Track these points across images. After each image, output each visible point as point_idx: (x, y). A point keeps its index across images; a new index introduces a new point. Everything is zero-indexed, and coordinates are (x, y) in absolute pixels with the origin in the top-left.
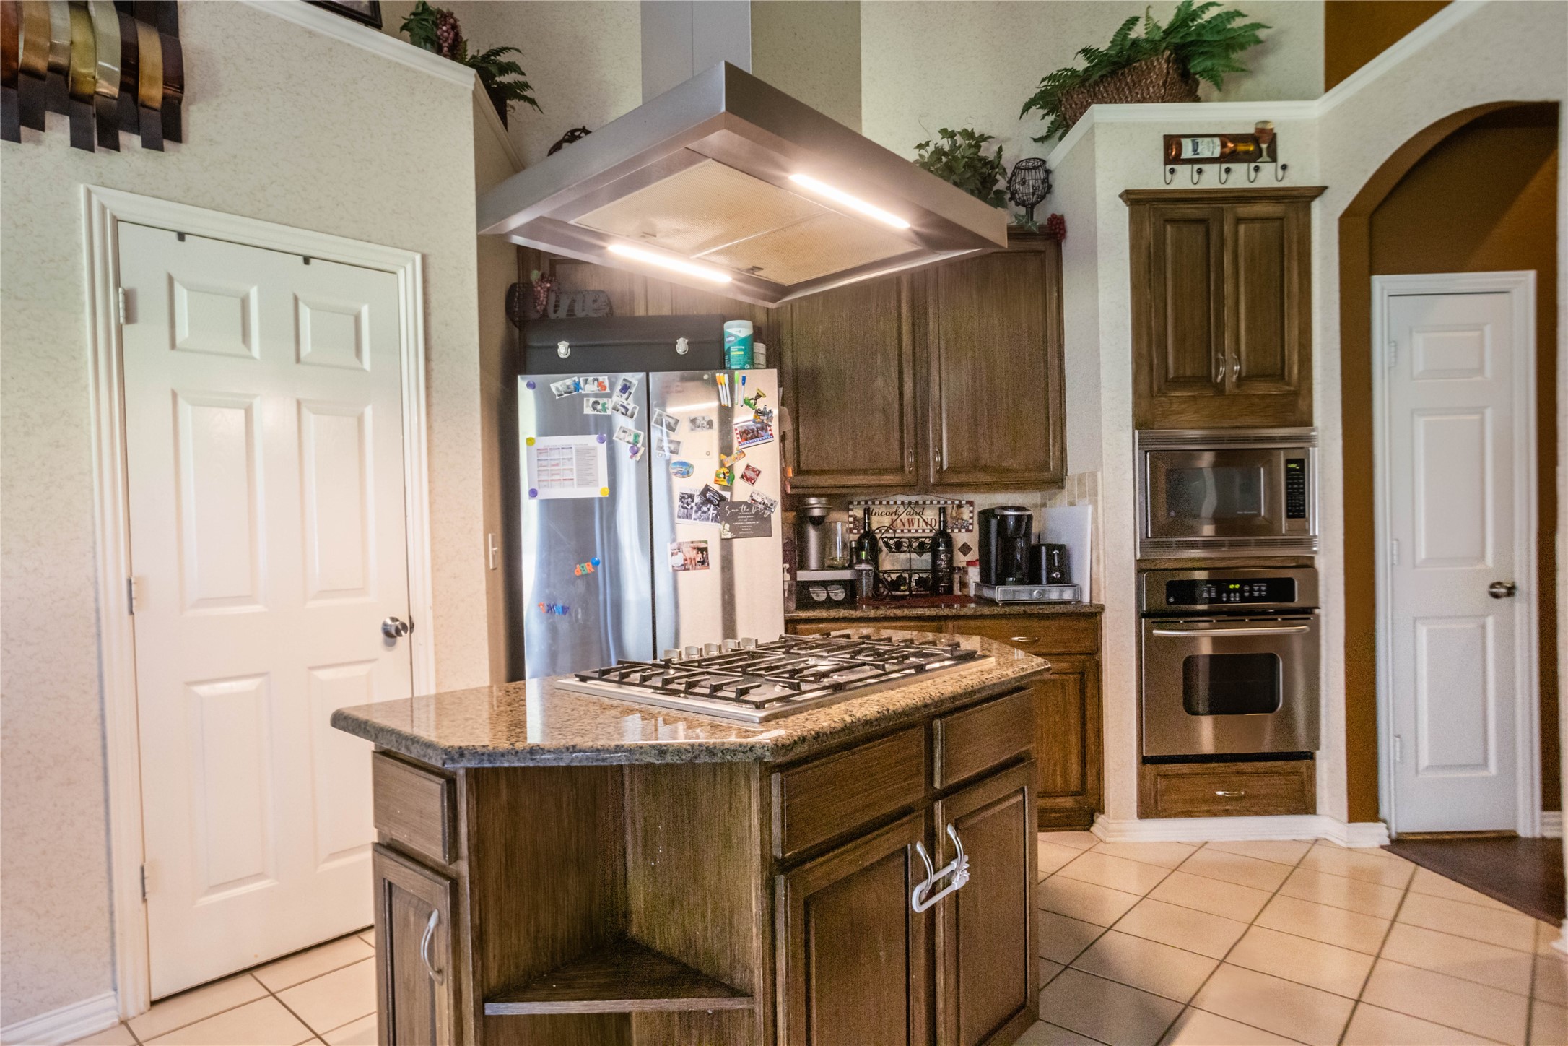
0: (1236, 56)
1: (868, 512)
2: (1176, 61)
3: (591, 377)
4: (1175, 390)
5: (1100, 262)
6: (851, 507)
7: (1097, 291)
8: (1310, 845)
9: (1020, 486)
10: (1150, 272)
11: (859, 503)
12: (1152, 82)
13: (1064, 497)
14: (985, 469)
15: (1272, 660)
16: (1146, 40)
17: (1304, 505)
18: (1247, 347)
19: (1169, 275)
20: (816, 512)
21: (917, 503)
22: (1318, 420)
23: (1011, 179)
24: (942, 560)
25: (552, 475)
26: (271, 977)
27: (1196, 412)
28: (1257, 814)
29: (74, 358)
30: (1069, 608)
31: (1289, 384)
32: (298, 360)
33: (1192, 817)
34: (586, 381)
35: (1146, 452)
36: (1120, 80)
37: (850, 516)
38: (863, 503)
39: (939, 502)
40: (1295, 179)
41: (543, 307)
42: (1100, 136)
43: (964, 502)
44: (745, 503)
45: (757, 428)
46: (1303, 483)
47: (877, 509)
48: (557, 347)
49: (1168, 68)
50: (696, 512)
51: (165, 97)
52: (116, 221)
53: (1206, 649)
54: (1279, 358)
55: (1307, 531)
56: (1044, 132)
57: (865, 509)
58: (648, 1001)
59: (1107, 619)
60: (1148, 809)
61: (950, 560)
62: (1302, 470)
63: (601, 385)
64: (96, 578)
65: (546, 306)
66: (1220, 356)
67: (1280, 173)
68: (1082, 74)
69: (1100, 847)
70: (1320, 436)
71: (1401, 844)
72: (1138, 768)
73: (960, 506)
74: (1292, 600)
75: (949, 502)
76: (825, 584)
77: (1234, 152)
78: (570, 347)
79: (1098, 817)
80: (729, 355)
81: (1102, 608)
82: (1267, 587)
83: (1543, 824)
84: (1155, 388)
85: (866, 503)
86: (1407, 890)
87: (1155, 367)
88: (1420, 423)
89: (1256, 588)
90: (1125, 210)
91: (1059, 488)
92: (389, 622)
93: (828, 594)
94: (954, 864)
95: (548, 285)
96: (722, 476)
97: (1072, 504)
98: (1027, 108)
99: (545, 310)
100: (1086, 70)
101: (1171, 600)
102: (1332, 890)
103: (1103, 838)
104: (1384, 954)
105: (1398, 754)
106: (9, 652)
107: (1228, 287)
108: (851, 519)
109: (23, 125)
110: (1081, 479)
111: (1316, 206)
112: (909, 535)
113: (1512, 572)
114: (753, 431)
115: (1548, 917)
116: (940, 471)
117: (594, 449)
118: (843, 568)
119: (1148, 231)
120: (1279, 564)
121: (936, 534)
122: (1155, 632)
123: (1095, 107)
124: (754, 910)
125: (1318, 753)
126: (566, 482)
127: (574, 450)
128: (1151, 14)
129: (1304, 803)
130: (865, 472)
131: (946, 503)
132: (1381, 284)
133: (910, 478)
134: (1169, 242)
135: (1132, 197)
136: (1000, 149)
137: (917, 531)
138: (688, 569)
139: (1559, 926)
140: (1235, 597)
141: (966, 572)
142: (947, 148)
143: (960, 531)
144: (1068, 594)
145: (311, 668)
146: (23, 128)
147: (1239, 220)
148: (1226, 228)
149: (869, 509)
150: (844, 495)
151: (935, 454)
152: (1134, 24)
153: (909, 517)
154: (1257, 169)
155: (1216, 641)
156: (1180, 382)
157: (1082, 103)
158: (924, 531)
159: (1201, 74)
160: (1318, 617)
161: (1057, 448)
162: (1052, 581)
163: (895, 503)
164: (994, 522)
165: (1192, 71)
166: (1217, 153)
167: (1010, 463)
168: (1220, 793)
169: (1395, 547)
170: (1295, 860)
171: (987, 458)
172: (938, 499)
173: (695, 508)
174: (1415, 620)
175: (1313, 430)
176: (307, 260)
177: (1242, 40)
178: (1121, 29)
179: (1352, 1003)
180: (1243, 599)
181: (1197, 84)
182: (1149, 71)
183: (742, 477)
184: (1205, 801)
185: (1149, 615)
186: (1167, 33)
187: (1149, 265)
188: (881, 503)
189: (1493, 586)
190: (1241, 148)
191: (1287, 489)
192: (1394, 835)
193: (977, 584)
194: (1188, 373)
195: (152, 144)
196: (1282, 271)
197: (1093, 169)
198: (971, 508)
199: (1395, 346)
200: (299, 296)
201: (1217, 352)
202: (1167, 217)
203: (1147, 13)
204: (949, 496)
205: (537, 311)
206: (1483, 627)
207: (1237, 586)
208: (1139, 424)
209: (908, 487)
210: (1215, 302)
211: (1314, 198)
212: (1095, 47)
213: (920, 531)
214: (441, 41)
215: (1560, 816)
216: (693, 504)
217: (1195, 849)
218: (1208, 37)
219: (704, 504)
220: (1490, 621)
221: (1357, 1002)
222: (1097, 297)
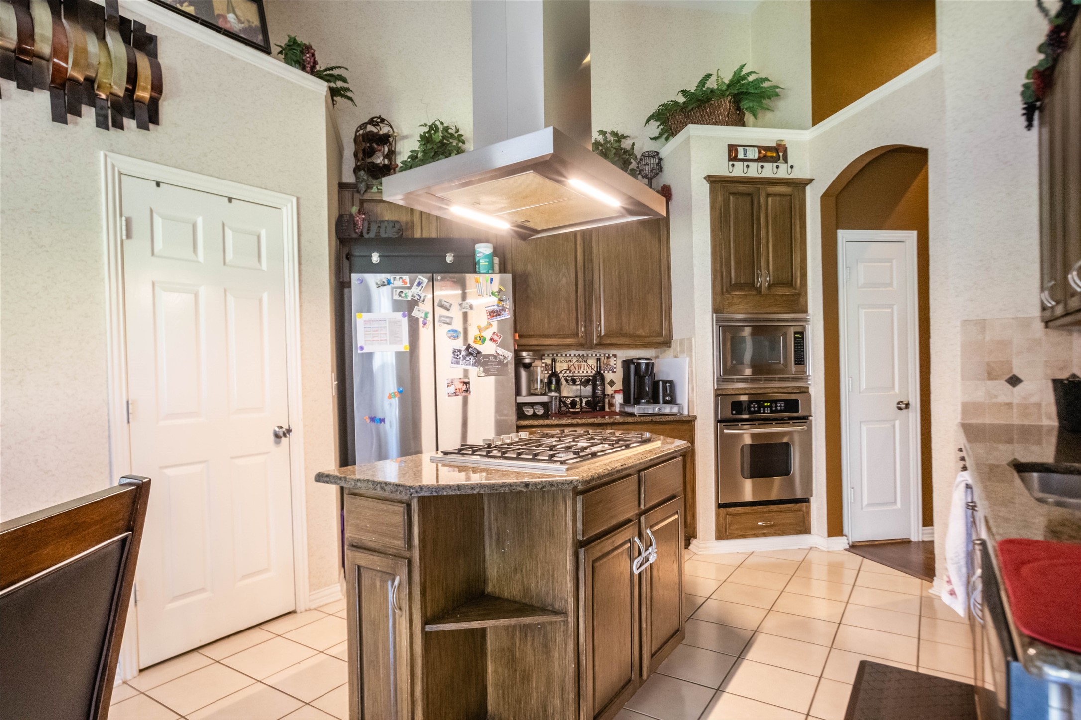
0: (766, 102)
1: (554, 360)
2: (734, 102)
3: (398, 276)
4: (734, 291)
5: (694, 216)
6: (544, 357)
7: (692, 232)
8: (807, 551)
9: (645, 345)
10: (721, 223)
11: (549, 355)
12: (721, 113)
13: (670, 352)
14: (626, 335)
15: (787, 445)
16: (717, 89)
17: (804, 358)
18: (774, 267)
19: (732, 223)
20: (527, 361)
21: (583, 355)
22: (810, 310)
23: (639, 162)
24: (599, 390)
25: (374, 337)
26: (215, 652)
27: (747, 304)
28: (780, 534)
29: (96, 261)
30: (678, 417)
31: (795, 289)
32: (225, 263)
33: (745, 537)
34: (395, 279)
35: (720, 327)
36: (703, 110)
37: (543, 363)
38: (551, 355)
39: (596, 355)
40: (797, 174)
41: (360, 230)
42: (693, 142)
43: (611, 355)
44: (492, 355)
45: (500, 310)
46: (803, 346)
47: (559, 359)
48: (371, 256)
49: (730, 106)
50: (463, 360)
51: (151, 97)
52: (121, 174)
53: (748, 440)
54: (790, 274)
55: (806, 373)
56: (657, 134)
57: (552, 359)
58: (512, 619)
59: (698, 424)
60: (722, 534)
61: (604, 390)
62: (803, 338)
63: (403, 281)
64: (108, 400)
65: (362, 230)
66: (759, 272)
67: (790, 169)
68: (682, 105)
69: (695, 557)
70: (811, 319)
71: (854, 548)
72: (716, 510)
73: (608, 357)
74: (797, 411)
75: (602, 355)
76: (532, 405)
77: (765, 156)
78: (379, 256)
79: (693, 541)
80: (479, 264)
81: (695, 417)
82: (785, 404)
83: (923, 534)
84: (724, 290)
85: (553, 355)
86: (859, 570)
87: (724, 277)
88: (862, 312)
89: (779, 405)
90: (707, 186)
91: (668, 347)
92: (277, 429)
93: (534, 411)
94: (650, 549)
95: (364, 216)
96: (479, 338)
97: (676, 356)
98: (648, 121)
99: (362, 233)
100: (684, 103)
101: (734, 412)
102: (819, 572)
103: (697, 552)
104: (850, 601)
105: (852, 498)
106: (57, 447)
107: (763, 233)
108: (544, 365)
109: (69, 113)
110: (682, 342)
111: (808, 189)
112: (579, 375)
113: (908, 397)
114: (497, 311)
115: (927, 578)
116: (600, 336)
117: (400, 321)
118: (542, 395)
119: (720, 199)
120: (790, 392)
121: (596, 374)
122: (725, 431)
123: (690, 126)
124: (568, 568)
125: (812, 499)
126: (382, 341)
127: (387, 321)
128: (719, 74)
129: (804, 528)
130: (555, 336)
131: (600, 355)
132: (843, 235)
133: (582, 341)
134: (731, 206)
135: (711, 179)
136: (633, 144)
137: (583, 372)
138: (458, 395)
139: (931, 582)
140: (768, 410)
141: (613, 397)
142: (602, 141)
143: (608, 372)
144: (675, 410)
145: (232, 458)
146: (69, 115)
147: (768, 195)
148: (762, 199)
149: (555, 359)
150: (540, 350)
151: (597, 326)
152: (709, 77)
153: (578, 364)
154: (778, 167)
155: (753, 436)
156: (738, 286)
157: (681, 121)
158: (587, 372)
159: (746, 109)
160: (811, 421)
161: (667, 323)
162: (666, 402)
163: (570, 355)
164: (632, 367)
165: (742, 108)
166: (756, 157)
167: (640, 332)
168: (760, 523)
169: (850, 382)
170: (801, 560)
171: (626, 328)
172: (596, 353)
173: (462, 358)
174: (860, 422)
175: (808, 316)
176: (230, 200)
177: (769, 94)
178: (702, 80)
179: (838, 624)
180: (772, 412)
181: (744, 114)
182: (719, 107)
183: (491, 339)
184: (752, 528)
185: (722, 421)
186: (729, 86)
187: (721, 218)
188: (562, 355)
189: (899, 403)
190: (769, 154)
191: (795, 348)
192: (850, 543)
193: (621, 405)
194: (742, 282)
195: (142, 126)
196: (791, 226)
197: (689, 161)
198: (615, 359)
199: (850, 269)
200: (225, 223)
201: (757, 269)
202: (731, 191)
203: (718, 73)
204: (602, 351)
205: (356, 232)
206: (894, 426)
207: (769, 404)
208: (716, 310)
209: (581, 346)
210: (756, 241)
211: (807, 184)
212: (688, 89)
213: (585, 372)
214: (305, 63)
215: (933, 529)
216: (461, 356)
217: (747, 556)
218: (752, 91)
219: (467, 355)
220: (897, 423)
221: (839, 624)
222: (692, 235)
